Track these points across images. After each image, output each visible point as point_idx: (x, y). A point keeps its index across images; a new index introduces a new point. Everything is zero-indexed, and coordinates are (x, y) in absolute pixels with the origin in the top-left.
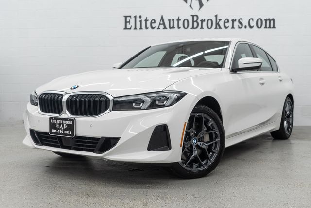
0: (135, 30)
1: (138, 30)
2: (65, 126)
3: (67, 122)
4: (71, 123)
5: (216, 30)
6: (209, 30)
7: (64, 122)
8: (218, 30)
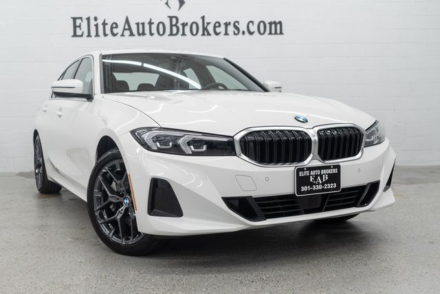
0: (89, 38)
1: (93, 38)
2: (325, 178)
3: (329, 171)
4: (335, 171)
5: (204, 37)
6: (195, 37)
7: (323, 172)
8: (206, 37)
